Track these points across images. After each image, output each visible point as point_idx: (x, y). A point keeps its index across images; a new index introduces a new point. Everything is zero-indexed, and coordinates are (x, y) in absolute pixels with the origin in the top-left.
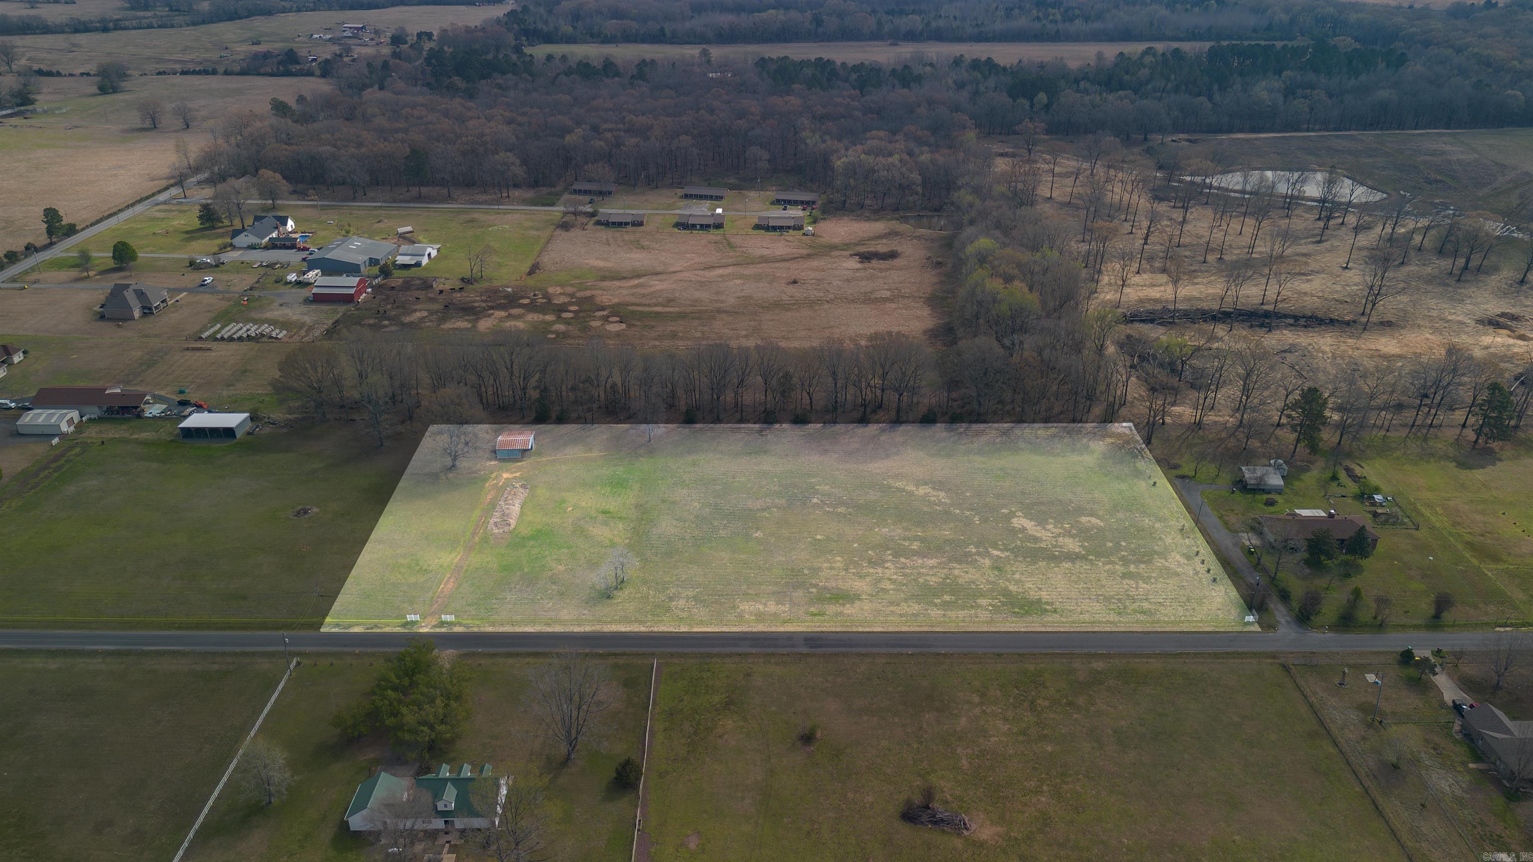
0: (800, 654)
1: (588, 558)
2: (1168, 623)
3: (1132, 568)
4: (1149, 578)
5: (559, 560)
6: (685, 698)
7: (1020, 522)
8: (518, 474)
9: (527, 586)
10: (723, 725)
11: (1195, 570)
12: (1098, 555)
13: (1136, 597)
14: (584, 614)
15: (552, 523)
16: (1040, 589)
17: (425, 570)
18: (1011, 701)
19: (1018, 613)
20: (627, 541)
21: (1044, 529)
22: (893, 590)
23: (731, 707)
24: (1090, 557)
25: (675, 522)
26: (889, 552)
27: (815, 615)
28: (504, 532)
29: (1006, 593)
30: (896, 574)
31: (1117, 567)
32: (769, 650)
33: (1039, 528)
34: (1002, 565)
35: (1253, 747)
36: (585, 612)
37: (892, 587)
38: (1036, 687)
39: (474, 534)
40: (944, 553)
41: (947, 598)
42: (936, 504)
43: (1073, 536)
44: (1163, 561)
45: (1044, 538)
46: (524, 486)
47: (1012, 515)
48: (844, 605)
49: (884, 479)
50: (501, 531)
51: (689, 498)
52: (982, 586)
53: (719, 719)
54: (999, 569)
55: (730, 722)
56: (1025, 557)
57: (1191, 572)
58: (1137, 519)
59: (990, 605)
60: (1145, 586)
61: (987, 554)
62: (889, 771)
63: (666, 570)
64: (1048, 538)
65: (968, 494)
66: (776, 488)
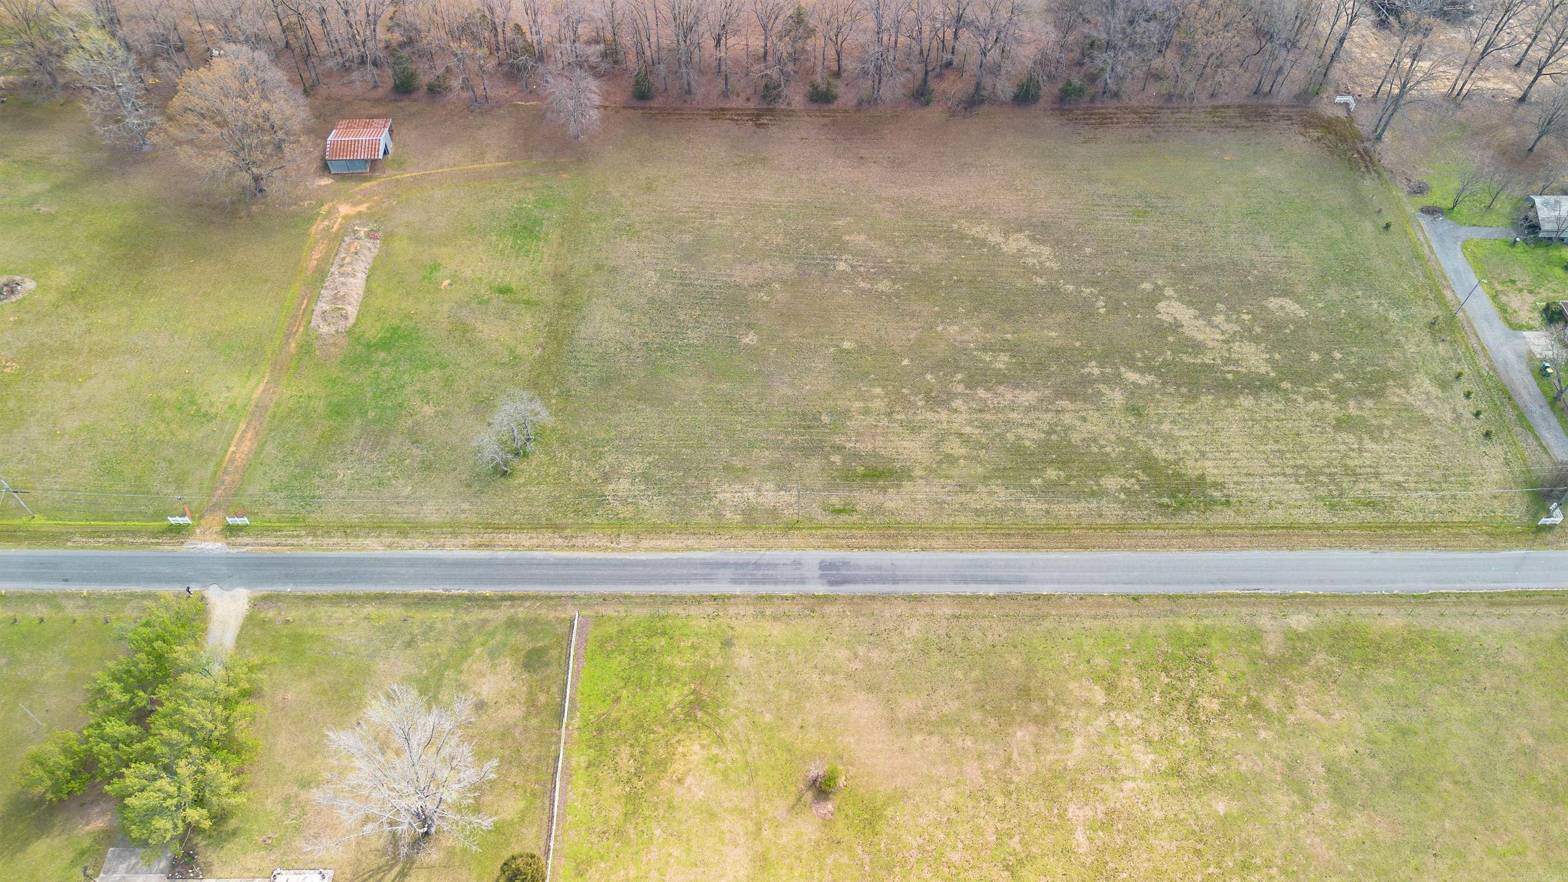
0: (814, 596)
1: (473, 390)
2: (1412, 528)
3: (1352, 408)
4: (1380, 428)
5: (424, 394)
6: (624, 693)
7: (1169, 310)
8: (363, 208)
9: (372, 450)
10: (684, 755)
11: (1454, 411)
12: (1298, 379)
13: (1358, 470)
14: (463, 511)
15: (416, 313)
16: (1203, 454)
17: (205, 415)
18: (1157, 699)
19: (1169, 506)
20: (538, 352)
21: (1210, 323)
22: (965, 458)
23: (700, 714)
24: (1285, 385)
25: (616, 313)
26: (959, 376)
27: (839, 512)
28: (337, 331)
29: (1148, 464)
30: (970, 422)
31: (1328, 405)
32: (763, 590)
33: (1201, 322)
34: (1141, 403)
35: (1557, 804)
36: (466, 506)
37: (963, 451)
38: (1198, 670)
39: (288, 336)
40: (1048, 376)
41: (1052, 473)
42: (1035, 273)
43: (1255, 340)
44: (1402, 391)
45: (1210, 344)
46: (371, 235)
47: (1156, 296)
48: (884, 490)
49: (953, 219)
50: (333, 329)
51: (640, 262)
52: (1108, 449)
53: (679, 741)
54: (1136, 411)
55: (696, 748)
56: (1179, 386)
57: (1449, 416)
58: (1359, 302)
59: (1123, 489)
60: (1374, 446)
61: (1115, 380)
62: (955, 857)
63: (600, 415)
64: (1216, 344)
65: (1088, 250)
66: (779, 239)
